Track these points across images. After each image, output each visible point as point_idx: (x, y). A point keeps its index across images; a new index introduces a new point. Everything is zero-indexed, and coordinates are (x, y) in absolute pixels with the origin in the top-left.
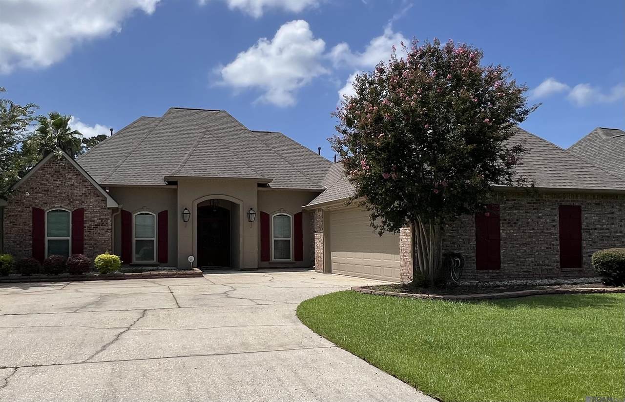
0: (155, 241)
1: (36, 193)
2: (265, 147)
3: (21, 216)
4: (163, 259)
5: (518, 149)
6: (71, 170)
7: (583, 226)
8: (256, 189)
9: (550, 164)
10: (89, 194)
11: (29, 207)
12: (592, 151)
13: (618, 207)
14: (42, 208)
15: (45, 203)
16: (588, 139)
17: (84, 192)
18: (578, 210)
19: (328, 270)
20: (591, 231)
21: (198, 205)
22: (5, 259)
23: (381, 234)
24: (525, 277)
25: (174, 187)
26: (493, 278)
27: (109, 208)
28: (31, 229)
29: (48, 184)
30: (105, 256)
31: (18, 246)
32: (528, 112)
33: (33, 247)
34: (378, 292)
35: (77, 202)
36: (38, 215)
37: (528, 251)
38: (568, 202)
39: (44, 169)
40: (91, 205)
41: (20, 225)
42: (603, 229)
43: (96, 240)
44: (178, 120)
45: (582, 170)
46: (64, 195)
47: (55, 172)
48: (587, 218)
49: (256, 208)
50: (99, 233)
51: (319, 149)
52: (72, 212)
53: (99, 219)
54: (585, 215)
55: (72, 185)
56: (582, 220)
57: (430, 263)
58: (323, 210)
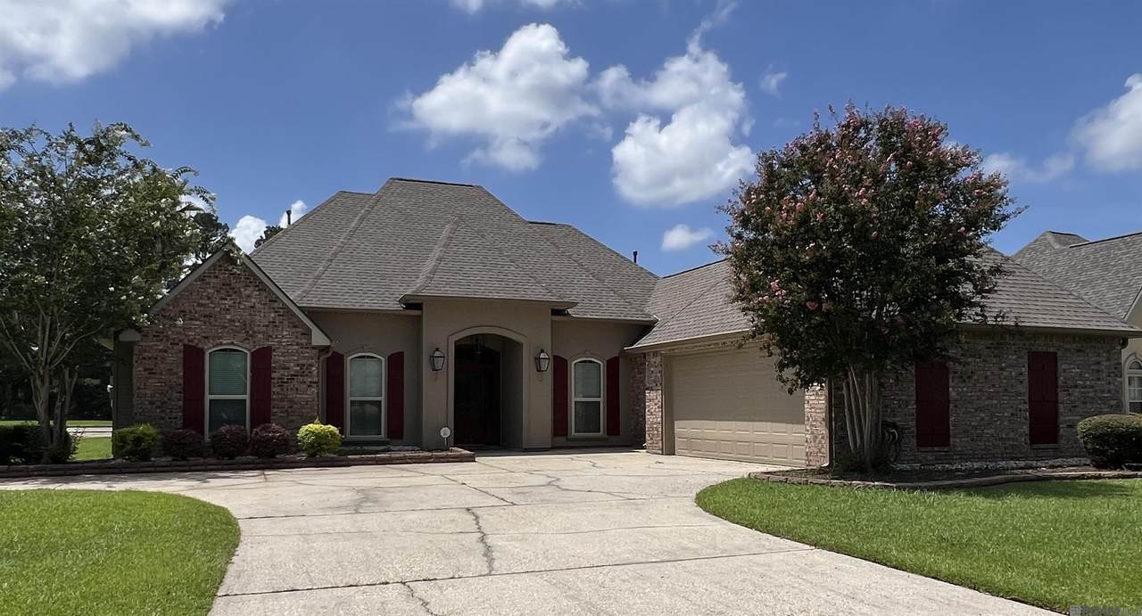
0: (383, 403)
1: (191, 319)
2: (554, 250)
3: (164, 358)
4: (396, 433)
5: (997, 270)
6: (251, 282)
7: (1060, 382)
8: (549, 317)
9: (1012, 289)
10: (281, 322)
11: (178, 344)
12: (1040, 267)
13: (1105, 355)
14: (200, 346)
15: (206, 338)
16: (1033, 249)
17: (271, 320)
18: (1053, 358)
19: (669, 450)
20: (1071, 390)
21: (456, 342)
22: (147, 432)
23: (791, 392)
24: (981, 459)
25: (417, 312)
26: (939, 460)
27: (314, 348)
28: (181, 381)
29: (211, 305)
30: (316, 427)
31: (158, 410)
32: (1008, 217)
33: (183, 411)
34: (796, 480)
35: (260, 336)
36: (193, 357)
37: (986, 419)
38: (1040, 346)
39: (203, 280)
40: (283, 342)
41: (161, 374)
42: (1085, 387)
43: (291, 400)
44: (405, 200)
45: (1056, 300)
46: (237, 324)
47: (224, 285)
48: (1064, 371)
49: (548, 347)
50: (297, 389)
51: (635, 254)
52: (252, 354)
53: (298, 365)
54: (1062, 366)
55: (252, 307)
56: (1059, 373)
57: (865, 437)
58: (661, 355)
